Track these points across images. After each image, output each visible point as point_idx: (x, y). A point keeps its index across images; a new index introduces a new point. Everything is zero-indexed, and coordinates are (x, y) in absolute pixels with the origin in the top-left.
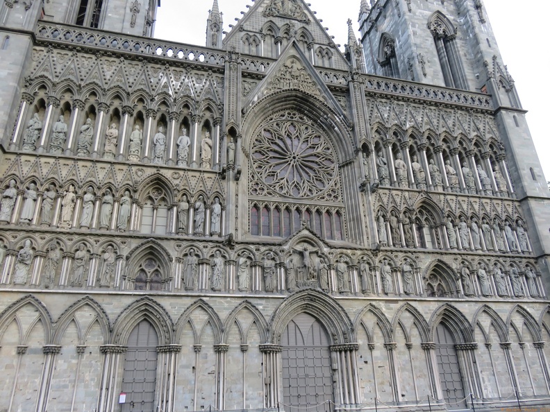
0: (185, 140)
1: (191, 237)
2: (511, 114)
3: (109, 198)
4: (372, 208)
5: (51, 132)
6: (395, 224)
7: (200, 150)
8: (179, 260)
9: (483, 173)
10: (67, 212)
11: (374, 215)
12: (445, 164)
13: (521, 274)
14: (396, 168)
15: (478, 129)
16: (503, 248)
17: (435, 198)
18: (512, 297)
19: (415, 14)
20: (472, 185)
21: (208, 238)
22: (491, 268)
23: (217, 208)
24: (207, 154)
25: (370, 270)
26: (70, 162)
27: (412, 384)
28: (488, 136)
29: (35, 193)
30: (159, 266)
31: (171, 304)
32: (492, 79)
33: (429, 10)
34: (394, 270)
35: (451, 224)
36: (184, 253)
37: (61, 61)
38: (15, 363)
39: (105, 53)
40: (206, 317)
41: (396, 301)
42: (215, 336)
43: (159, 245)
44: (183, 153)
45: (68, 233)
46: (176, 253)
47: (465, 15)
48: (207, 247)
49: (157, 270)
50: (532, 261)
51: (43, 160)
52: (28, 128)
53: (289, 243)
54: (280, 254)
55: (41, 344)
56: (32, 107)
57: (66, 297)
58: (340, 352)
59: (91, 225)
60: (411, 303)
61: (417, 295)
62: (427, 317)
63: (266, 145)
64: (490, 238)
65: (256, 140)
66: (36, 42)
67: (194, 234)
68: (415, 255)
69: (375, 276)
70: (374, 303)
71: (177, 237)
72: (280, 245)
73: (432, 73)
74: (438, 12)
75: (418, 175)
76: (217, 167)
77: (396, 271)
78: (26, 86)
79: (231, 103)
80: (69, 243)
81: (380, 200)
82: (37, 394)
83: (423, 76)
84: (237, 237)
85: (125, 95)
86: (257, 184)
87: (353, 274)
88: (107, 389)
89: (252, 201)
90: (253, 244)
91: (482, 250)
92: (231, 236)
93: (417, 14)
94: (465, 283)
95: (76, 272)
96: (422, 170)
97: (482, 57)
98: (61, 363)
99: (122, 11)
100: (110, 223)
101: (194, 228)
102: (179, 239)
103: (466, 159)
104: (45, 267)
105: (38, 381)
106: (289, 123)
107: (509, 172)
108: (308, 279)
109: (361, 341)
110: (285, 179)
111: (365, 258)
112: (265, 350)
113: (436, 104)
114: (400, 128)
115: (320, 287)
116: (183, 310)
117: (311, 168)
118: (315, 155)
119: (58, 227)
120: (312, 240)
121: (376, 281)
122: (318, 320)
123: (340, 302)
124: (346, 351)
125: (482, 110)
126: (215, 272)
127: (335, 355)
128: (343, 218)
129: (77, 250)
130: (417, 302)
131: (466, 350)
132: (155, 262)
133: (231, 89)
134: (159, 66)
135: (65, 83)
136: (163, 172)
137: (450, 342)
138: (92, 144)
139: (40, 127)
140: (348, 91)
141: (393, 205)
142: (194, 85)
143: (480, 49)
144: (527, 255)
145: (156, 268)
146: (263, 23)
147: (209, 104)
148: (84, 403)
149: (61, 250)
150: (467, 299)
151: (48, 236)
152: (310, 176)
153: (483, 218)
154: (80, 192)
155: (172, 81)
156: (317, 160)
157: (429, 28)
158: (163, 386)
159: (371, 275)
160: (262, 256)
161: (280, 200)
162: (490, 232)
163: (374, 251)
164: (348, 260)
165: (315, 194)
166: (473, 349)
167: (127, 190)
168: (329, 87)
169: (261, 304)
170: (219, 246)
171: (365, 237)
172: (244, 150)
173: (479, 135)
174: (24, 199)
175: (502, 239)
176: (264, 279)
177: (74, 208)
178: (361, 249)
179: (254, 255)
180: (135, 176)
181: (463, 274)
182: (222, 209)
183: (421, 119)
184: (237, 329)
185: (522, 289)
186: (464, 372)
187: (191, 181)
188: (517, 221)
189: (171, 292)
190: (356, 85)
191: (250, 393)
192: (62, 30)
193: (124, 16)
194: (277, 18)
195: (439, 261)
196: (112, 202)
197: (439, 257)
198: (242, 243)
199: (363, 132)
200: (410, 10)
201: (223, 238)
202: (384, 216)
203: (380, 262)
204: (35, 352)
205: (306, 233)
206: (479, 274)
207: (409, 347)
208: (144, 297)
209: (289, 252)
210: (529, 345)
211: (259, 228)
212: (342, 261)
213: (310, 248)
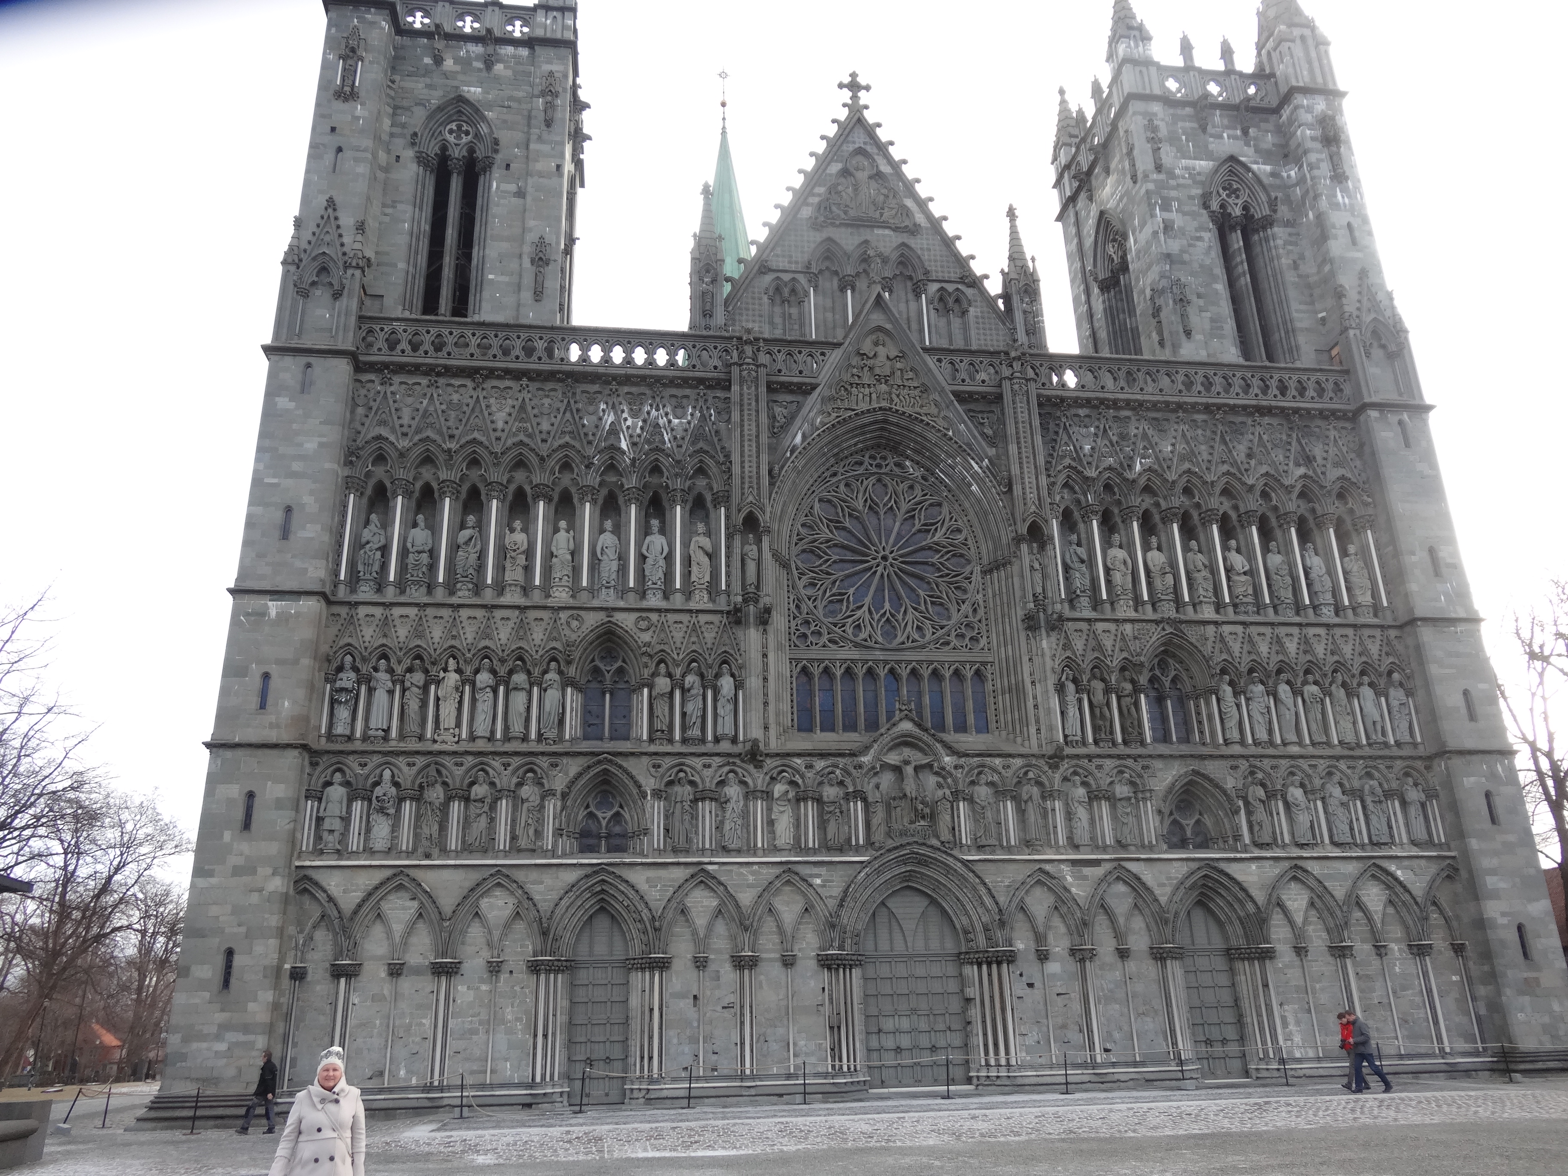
0: (657, 541)
1: (678, 748)
2: (1393, 418)
3: (520, 678)
4: (1049, 663)
5: (404, 552)
6: (1099, 697)
7: (687, 561)
8: (657, 794)
9: (1316, 562)
10: (448, 711)
11: (1051, 681)
12: (1225, 548)
13: (1389, 795)
14: (1107, 570)
15: (1309, 460)
16: (1350, 738)
17: (1192, 634)
18: (1363, 846)
19: (1171, 174)
20: (1287, 595)
21: (710, 747)
22: (1317, 782)
23: (726, 684)
24: (701, 573)
25: (1044, 798)
26: (445, 613)
27: (1126, 1028)
28: (1334, 474)
29: (388, 676)
30: (621, 807)
31: (648, 880)
32: (1351, 333)
33: (1209, 156)
34: (1094, 796)
35: (1229, 690)
36: (666, 779)
37: (409, 400)
38: (386, 992)
39: (491, 373)
40: (715, 903)
41: (1097, 863)
42: (733, 938)
43: (620, 767)
44: (656, 574)
45: (455, 753)
46: (653, 780)
47: (1298, 162)
48: (709, 766)
49: (617, 814)
50: (1419, 764)
51: (397, 611)
52: (362, 546)
53: (872, 751)
54: (854, 772)
55: (425, 958)
56: (365, 500)
57: (461, 873)
58: (980, 965)
59: (493, 732)
60: (1128, 865)
61: (1143, 846)
62: (1163, 894)
63: (826, 534)
64: (1319, 716)
65: (803, 525)
66: (359, 367)
67: (684, 741)
68: (1142, 762)
69: (1053, 810)
70: (1047, 867)
71: (653, 748)
72: (853, 755)
73: (1207, 326)
74: (1232, 158)
75: (1158, 583)
76: (723, 599)
77: (1097, 798)
78: (351, 462)
79: (747, 459)
80: (459, 772)
81: (1067, 646)
82: (429, 1043)
83: (1183, 336)
84: (767, 744)
85: (534, 460)
86: (807, 622)
87: (1005, 807)
88: (545, 1036)
89: (798, 661)
90: (799, 755)
91: (1300, 743)
92: (755, 742)
93: (1177, 171)
94: (1253, 818)
95: (475, 825)
96: (1168, 569)
97: (1332, 273)
98: (463, 992)
99: (514, 265)
100: (527, 726)
101: (684, 728)
102: (656, 754)
103: (1278, 533)
104: (418, 817)
105: (427, 1022)
106: (873, 479)
107: (1380, 558)
108: (912, 822)
109: (1022, 944)
110: (865, 608)
111: (1031, 775)
112: (827, 963)
113: (1207, 408)
114: (1120, 475)
115: (938, 837)
116: (671, 890)
117: (921, 578)
118: (930, 548)
119: (435, 741)
120: (920, 740)
121: (1054, 820)
122: (933, 901)
123: (978, 868)
124: (989, 964)
125: (1321, 411)
126: (728, 815)
127: (971, 971)
128: (989, 686)
129: (472, 783)
130: (1142, 863)
131: (1250, 959)
132: (614, 797)
133: (746, 427)
134: (596, 387)
135: (421, 448)
136: (619, 617)
137: (1218, 942)
138: (481, 568)
139: (383, 542)
140: (999, 398)
141: (1096, 654)
142: (670, 422)
143: (1327, 252)
144: (1406, 752)
145: (616, 809)
146: (813, 246)
147: (701, 461)
148: (506, 1060)
149: (445, 784)
150: (1257, 853)
151: (420, 761)
152: (918, 596)
153: (1307, 672)
154: (468, 670)
155: (626, 420)
156: (935, 559)
157: (1206, 206)
158: (642, 1032)
159: (1045, 809)
160: (819, 779)
161: (855, 654)
162: (1322, 701)
163: (1050, 758)
164: (996, 778)
165: (928, 636)
166: (1264, 959)
167: (554, 659)
168: (956, 394)
169: (818, 876)
170: (734, 764)
171: (1033, 730)
172: (776, 555)
173: (1311, 473)
174: (371, 691)
175: (1350, 718)
176: (822, 825)
177: (460, 703)
178: (1021, 756)
179: (802, 777)
180: (567, 632)
181: (1250, 799)
182: (736, 688)
183: (1170, 448)
184: (774, 924)
185: (1390, 827)
186: (1246, 1004)
187: (674, 634)
188: (1390, 673)
189: (647, 856)
190: (1016, 387)
191: (802, 1043)
192: (405, 331)
193: (520, 276)
194: (843, 230)
195: (1196, 773)
196: (527, 686)
197: (1195, 765)
198: (777, 755)
199: (1032, 496)
200: (1159, 168)
201: (740, 746)
202: (1075, 681)
203: (1066, 779)
204: (417, 971)
205: (907, 726)
206: (1290, 799)
207: (1123, 954)
208: (598, 869)
209: (873, 768)
210: (1395, 948)
211: (812, 718)
212: (983, 782)
213: (918, 758)
